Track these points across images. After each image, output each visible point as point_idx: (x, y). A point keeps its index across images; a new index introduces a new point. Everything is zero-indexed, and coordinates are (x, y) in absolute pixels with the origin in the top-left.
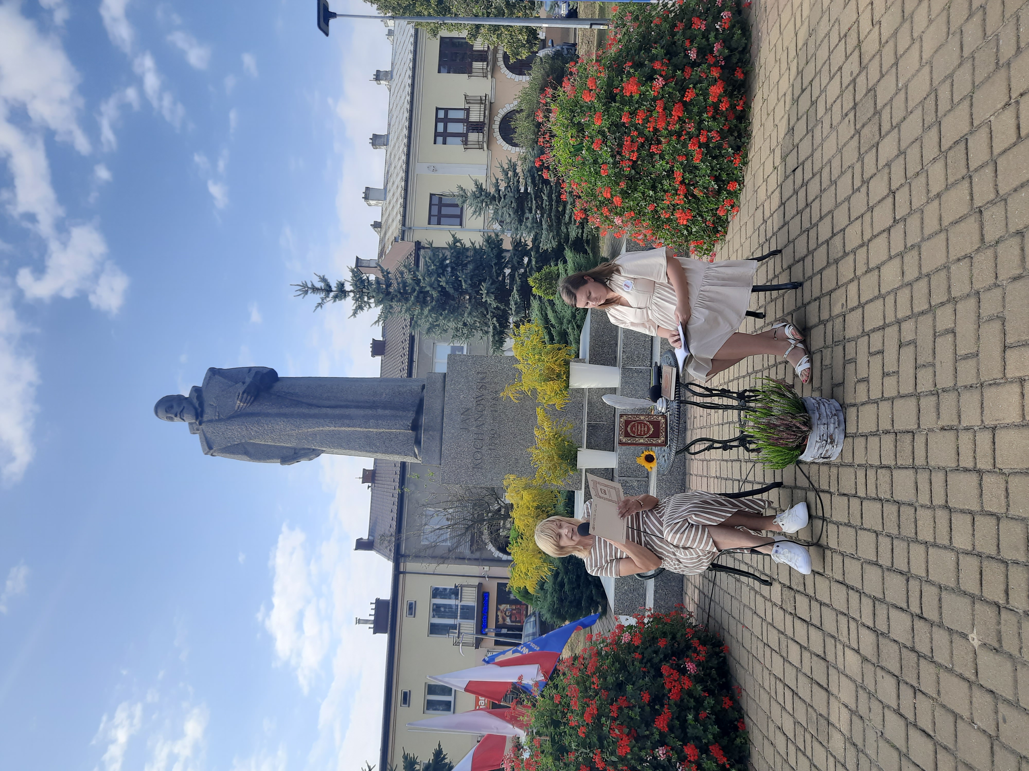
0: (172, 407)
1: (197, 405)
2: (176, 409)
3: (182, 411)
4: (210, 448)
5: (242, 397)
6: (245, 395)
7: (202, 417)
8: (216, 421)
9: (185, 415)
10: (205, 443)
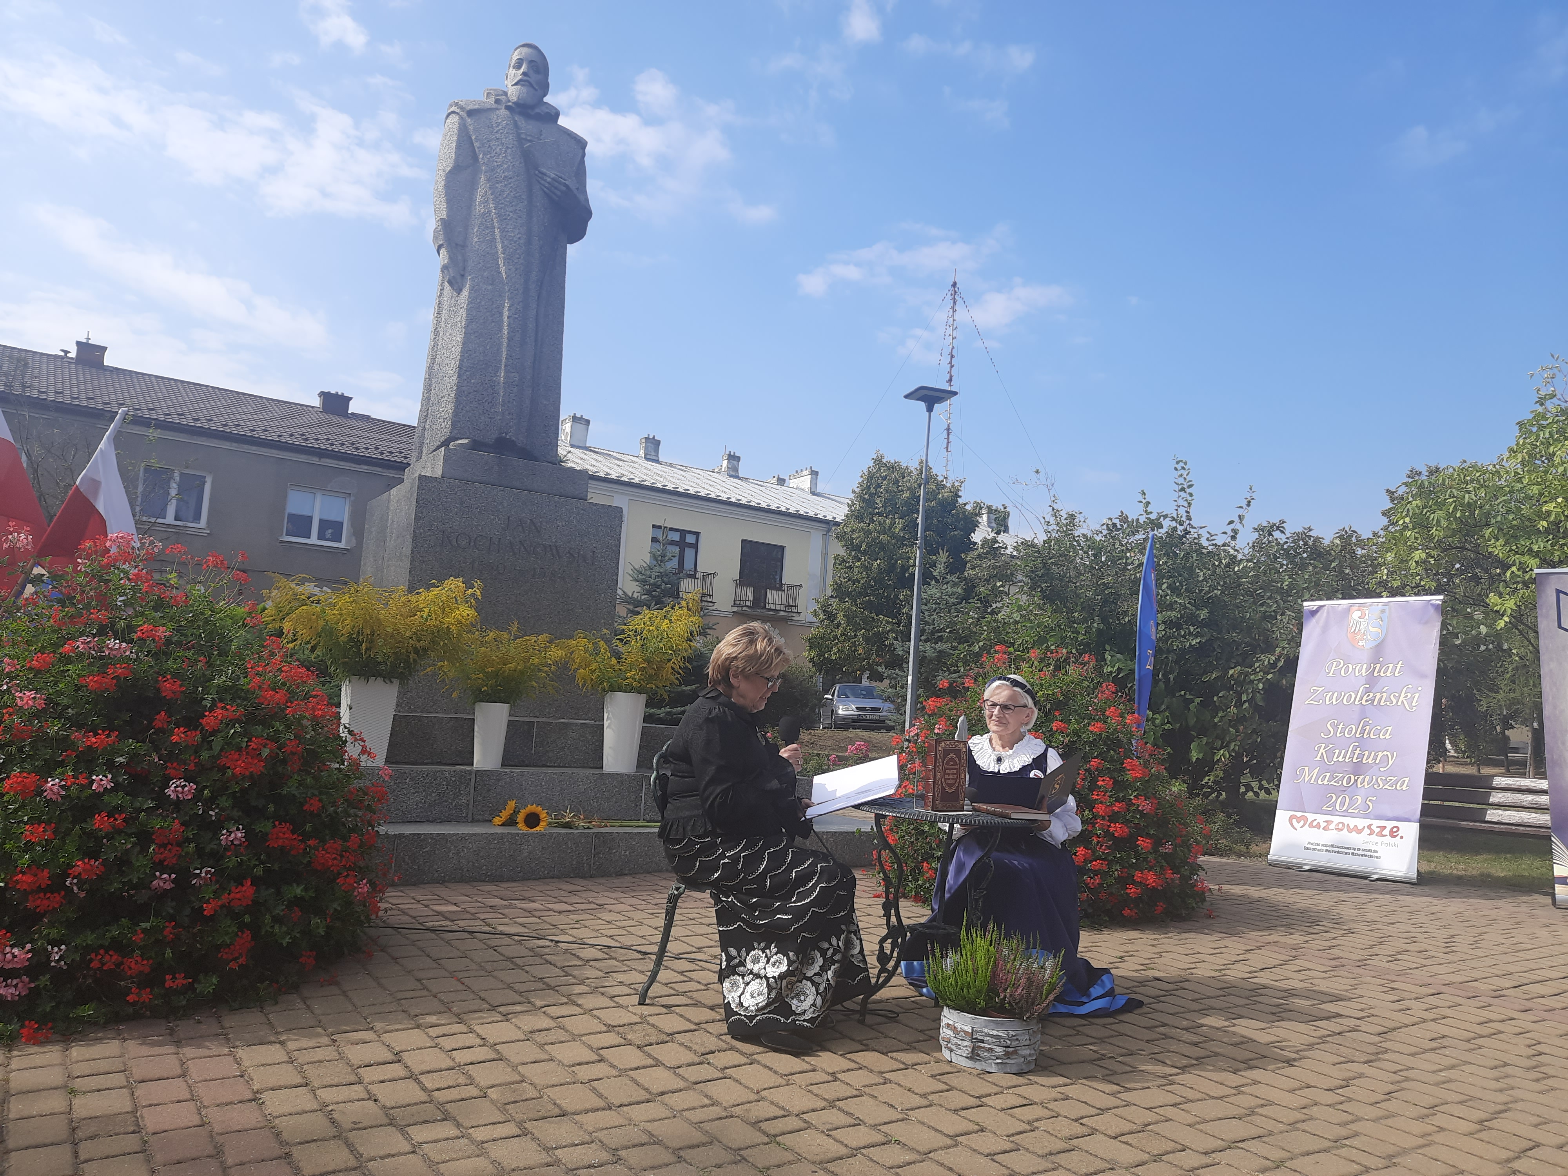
0: (537, 72)
1: (537, 110)
2: (534, 78)
3: (531, 85)
4: (471, 113)
5: (560, 183)
6: (564, 188)
7: (521, 114)
8: (518, 135)
9: (524, 89)
10: (477, 107)
